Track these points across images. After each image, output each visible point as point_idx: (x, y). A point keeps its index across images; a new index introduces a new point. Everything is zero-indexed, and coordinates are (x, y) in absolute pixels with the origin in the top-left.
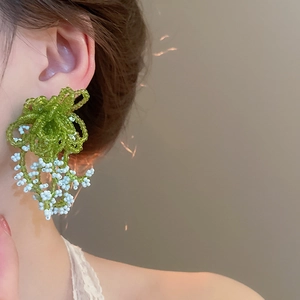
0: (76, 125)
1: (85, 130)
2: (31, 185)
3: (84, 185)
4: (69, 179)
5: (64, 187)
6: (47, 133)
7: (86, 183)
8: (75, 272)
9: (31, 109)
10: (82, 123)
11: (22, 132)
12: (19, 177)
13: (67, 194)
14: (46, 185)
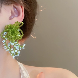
0: (20, 32)
1: (23, 33)
2: (8, 49)
3: (23, 48)
4: (19, 47)
5: (17, 49)
6: (12, 34)
7: (24, 48)
8: (21, 71)
9: (7, 28)
10: (22, 31)
11: (5, 34)
12: (5, 47)
13: (18, 51)
14: (12, 49)
